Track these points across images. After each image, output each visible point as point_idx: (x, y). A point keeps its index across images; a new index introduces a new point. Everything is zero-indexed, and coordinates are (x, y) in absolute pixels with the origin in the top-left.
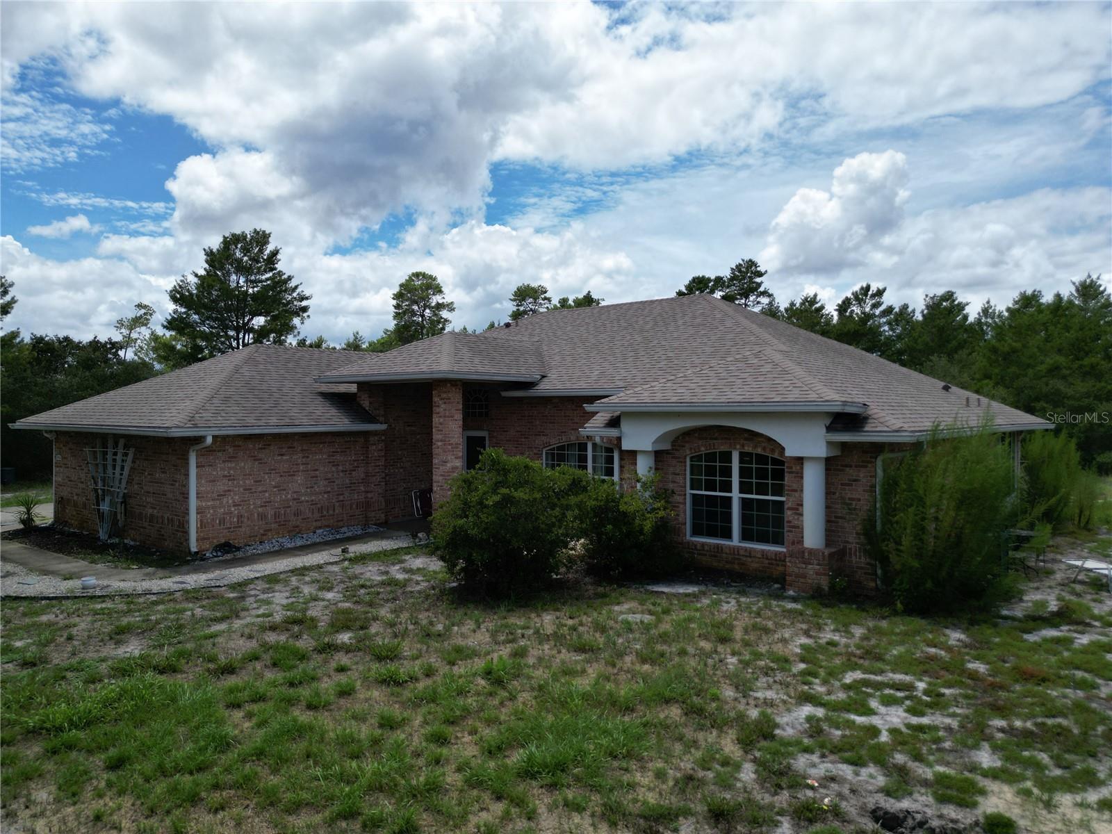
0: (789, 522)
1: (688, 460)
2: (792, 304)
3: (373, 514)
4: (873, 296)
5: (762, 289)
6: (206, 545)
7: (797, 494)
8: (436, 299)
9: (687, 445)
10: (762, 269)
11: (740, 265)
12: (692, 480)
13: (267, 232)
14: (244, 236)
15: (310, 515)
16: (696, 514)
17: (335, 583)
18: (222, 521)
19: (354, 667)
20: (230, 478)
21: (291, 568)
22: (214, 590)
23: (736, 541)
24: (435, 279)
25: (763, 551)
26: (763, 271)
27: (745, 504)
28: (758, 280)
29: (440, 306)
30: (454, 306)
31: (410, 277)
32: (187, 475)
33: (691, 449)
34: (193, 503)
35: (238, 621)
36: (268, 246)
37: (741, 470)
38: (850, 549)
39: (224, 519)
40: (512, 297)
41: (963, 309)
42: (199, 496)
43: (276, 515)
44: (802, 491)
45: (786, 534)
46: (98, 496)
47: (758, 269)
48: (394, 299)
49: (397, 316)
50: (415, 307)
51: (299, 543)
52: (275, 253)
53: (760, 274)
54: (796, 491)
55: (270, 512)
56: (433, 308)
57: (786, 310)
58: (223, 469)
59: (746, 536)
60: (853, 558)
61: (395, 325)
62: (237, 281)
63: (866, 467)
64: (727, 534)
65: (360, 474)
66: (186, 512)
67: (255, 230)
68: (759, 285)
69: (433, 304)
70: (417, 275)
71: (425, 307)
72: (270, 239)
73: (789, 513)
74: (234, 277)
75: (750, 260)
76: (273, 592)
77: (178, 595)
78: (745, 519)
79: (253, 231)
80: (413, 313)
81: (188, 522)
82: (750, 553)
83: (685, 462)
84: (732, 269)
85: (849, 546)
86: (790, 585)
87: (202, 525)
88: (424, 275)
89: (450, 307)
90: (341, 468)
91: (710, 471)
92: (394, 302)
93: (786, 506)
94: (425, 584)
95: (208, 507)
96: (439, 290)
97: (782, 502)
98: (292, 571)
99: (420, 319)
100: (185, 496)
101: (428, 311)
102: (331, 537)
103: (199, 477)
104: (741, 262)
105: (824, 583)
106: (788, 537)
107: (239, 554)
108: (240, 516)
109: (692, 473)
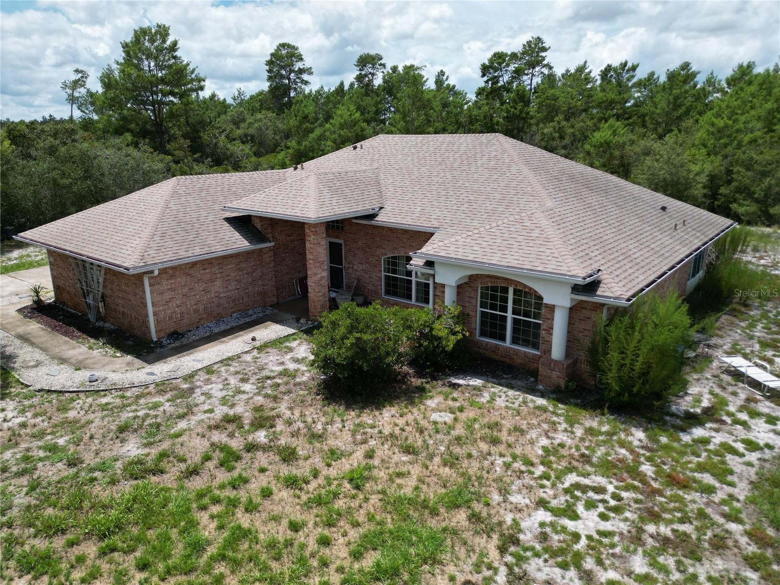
0: (543, 338)
1: (479, 288)
2: (568, 71)
3: (269, 299)
4: (628, 71)
5: (545, 62)
6: (162, 334)
7: (549, 321)
8: (298, 65)
9: (479, 280)
10: (546, 45)
11: (530, 42)
12: (481, 302)
13: (167, 26)
14: (150, 29)
15: (227, 305)
16: (483, 323)
17: (250, 374)
18: (171, 318)
19: (270, 467)
20: (172, 290)
21: (220, 359)
22: (174, 381)
23: (508, 343)
24: (297, 49)
25: (525, 352)
26: (547, 47)
27: (515, 321)
28: (543, 54)
29: (301, 71)
30: (312, 70)
31: (278, 47)
32: (144, 292)
33: (481, 283)
34: (150, 309)
35: (193, 418)
36: (169, 37)
37: (514, 300)
38: (581, 360)
39: (172, 316)
40: (356, 63)
41: (695, 76)
42: (153, 305)
43: (205, 309)
44: (553, 320)
45: (540, 345)
46: (84, 292)
47: (544, 45)
48: (266, 65)
49: (270, 78)
50: (283, 72)
51: (223, 327)
52: (175, 43)
53: (544, 49)
54: (549, 319)
55: (201, 307)
56: (296, 72)
57: (563, 76)
58: (167, 285)
59: (515, 341)
60: (583, 366)
61: (269, 87)
62: (148, 65)
63: (596, 311)
64: (503, 338)
65: (258, 273)
66: (147, 315)
67: (158, 24)
68: (544, 58)
69: (296, 69)
70: (283, 45)
71: (291, 71)
72: (170, 32)
73: (544, 332)
74: (146, 63)
75: (538, 38)
76: (211, 383)
77: (152, 387)
78: (515, 330)
79: (156, 25)
80: (282, 77)
81: (148, 321)
82: (517, 352)
83: (477, 290)
84: (524, 45)
85: (580, 358)
86: (541, 381)
87: (158, 322)
88: (289, 46)
89: (309, 71)
90: (245, 272)
91: (494, 298)
92: (267, 68)
93: (542, 328)
94: (308, 375)
95: (160, 311)
96: (300, 59)
97: (540, 324)
98: (221, 362)
99: (287, 81)
100: (145, 305)
101: (293, 75)
102: (242, 321)
103: (151, 292)
104: (531, 39)
105: (562, 383)
106: (542, 347)
107: (185, 341)
108: (182, 313)
109: (481, 298)
